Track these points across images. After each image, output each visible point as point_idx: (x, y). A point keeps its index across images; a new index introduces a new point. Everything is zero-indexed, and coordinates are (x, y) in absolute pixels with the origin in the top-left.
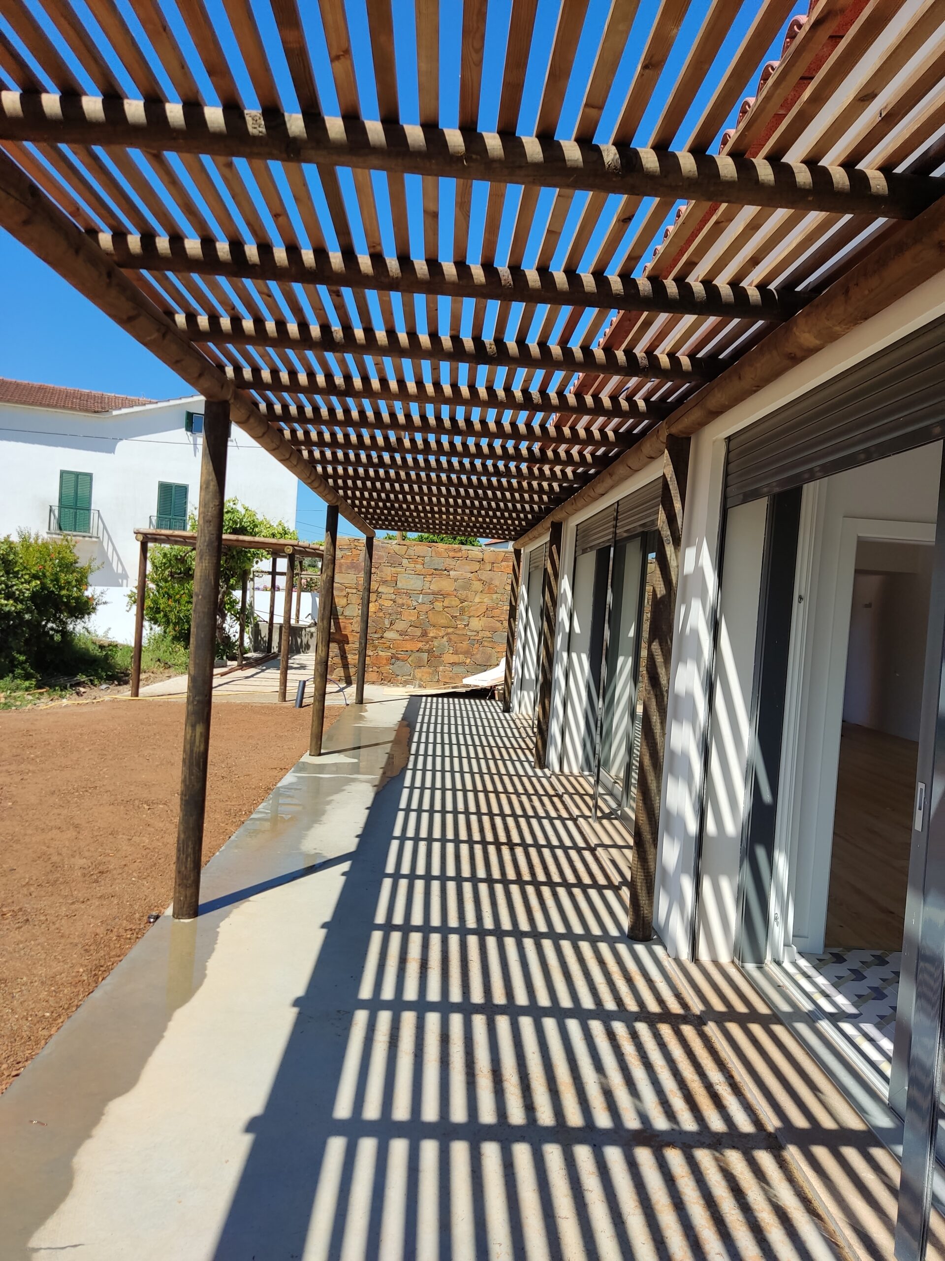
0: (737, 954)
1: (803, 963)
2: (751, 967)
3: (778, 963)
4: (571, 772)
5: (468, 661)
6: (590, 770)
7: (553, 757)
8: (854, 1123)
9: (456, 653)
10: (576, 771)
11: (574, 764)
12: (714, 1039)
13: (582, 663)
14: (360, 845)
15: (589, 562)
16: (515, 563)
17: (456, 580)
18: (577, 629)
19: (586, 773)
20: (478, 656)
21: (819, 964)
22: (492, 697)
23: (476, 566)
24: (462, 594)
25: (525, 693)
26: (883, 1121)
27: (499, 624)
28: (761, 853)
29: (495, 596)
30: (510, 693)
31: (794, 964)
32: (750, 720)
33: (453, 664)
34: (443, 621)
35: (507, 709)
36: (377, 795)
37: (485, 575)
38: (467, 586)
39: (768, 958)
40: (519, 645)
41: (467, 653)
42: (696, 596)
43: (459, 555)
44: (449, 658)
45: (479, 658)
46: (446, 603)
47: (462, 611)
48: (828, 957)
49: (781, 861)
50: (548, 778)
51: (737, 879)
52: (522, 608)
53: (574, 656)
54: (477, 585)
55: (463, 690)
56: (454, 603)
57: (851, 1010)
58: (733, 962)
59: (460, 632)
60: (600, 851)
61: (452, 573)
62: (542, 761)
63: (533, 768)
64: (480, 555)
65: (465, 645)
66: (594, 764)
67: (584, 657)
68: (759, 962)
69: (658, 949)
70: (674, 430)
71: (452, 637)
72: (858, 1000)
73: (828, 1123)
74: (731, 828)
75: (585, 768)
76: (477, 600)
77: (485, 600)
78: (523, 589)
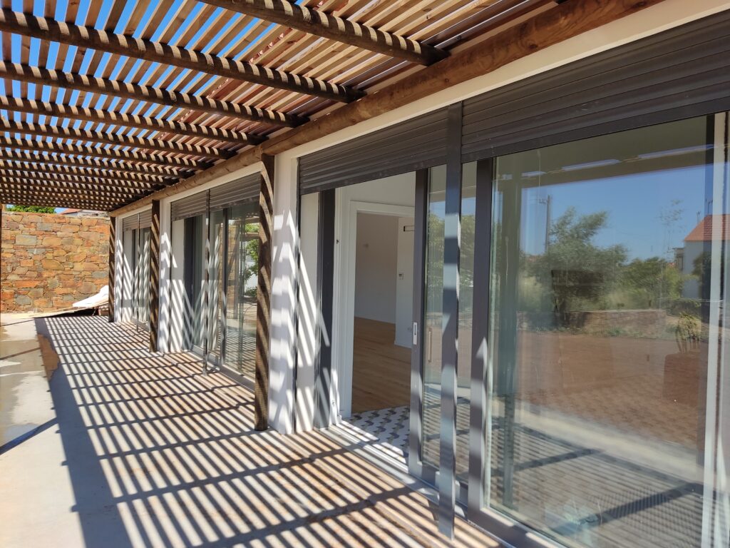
0: (315, 424)
1: (345, 423)
2: (323, 430)
3: (334, 425)
4: (176, 351)
5: (75, 291)
6: (188, 348)
7: (162, 343)
8: (399, 486)
9: (65, 286)
10: (179, 350)
11: (178, 345)
12: (321, 466)
13: (179, 286)
14: (57, 413)
15: (180, 226)
16: (112, 226)
17: (62, 238)
18: (175, 265)
19: (186, 350)
20: (82, 288)
21: (352, 421)
22: (97, 314)
23: (77, 228)
24: (68, 247)
25: (125, 309)
26: (410, 481)
27: (96, 266)
28: (325, 371)
29: (92, 248)
30: (113, 310)
31: (341, 424)
32: (317, 305)
33: (63, 295)
34: (53, 266)
35: (112, 320)
36: (50, 382)
37: (83, 234)
38: (71, 241)
39: (330, 423)
40: (118, 278)
41: (73, 286)
42: (286, 241)
43: (63, 221)
44: (60, 290)
45: (83, 289)
46: (55, 254)
47: (68, 258)
48: (353, 418)
49: (334, 374)
50: (163, 357)
51: (313, 387)
52: (118, 254)
53: (174, 281)
54: (78, 241)
55: (73, 311)
56: (61, 254)
57: (375, 438)
58: (313, 430)
59: (68, 273)
60: (216, 391)
61: (58, 233)
62: (154, 347)
63: (149, 352)
64: (79, 221)
65: (71, 281)
66: (190, 345)
67: (181, 282)
68: (326, 426)
69: (273, 432)
70: (267, 151)
71: (62, 276)
72: (375, 433)
73: (388, 489)
74: (310, 362)
75: (185, 347)
76: (79, 251)
77: (85, 251)
78: (119, 243)
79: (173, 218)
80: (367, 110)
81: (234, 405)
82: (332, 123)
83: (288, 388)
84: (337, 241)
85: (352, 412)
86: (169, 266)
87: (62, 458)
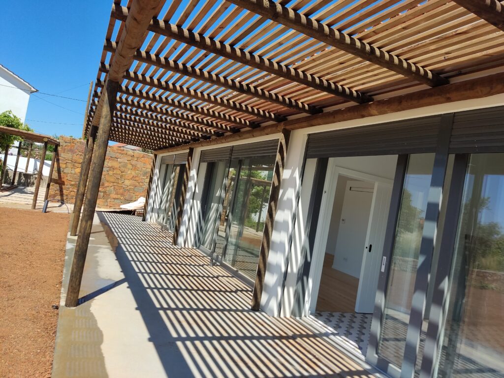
0: (293, 313)
1: (311, 316)
2: (298, 318)
3: (305, 316)
4: (188, 247)
5: (122, 198)
6: (196, 247)
7: (181, 240)
8: (360, 369)
9: (117, 194)
10: (190, 247)
11: (190, 244)
12: (301, 344)
13: (198, 205)
14: (125, 275)
15: (204, 166)
16: (154, 160)
17: (120, 163)
18: (197, 191)
19: (195, 248)
20: (127, 196)
21: (316, 316)
22: (134, 214)
23: (130, 158)
24: (122, 169)
25: (153, 214)
26: (367, 367)
27: (138, 184)
28: (305, 278)
29: (137, 172)
30: (146, 213)
31: (309, 317)
32: (305, 232)
33: (115, 199)
34: (112, 180)
35: (144, 220)
36: (116, 254)
37: (134, 162)
38: (125, 166)
39: (303, 315)
40: (152, 193)
41: (122, 194)
43: (122, 152)
44: (113, 195)
45: (127, 197)
46: (114, 172)
47: (122, 176)
48: (317, 314)
49: (310, 281)
50: (181, 249)
51: (295, 288)
52: (155, 178)
53: (195, 201)
54: (130, 166)
55: (119, 210)
56: (118, 173)
57: (335, 332)
58: (291, 317)
59: (120, 185)
60: (220, 278)
61: (118, 159)
62: (175, 242)
63: (172, 245)
64: (133, 154)
65: (121, 191)
66: (198, 245)
67: (199, 202)
68: (300, 316)
69: (263, 313)
71: (116, 187)
72: (335, 328)
73: (353, 369)
74: (295, 270)
75: (194, 245)
76: (129, 172)
77: (133, 173)
78: (157, 171)
79: (201, 160)
80: (376, 110)
81: (234, 290)
82: (346, 115)
83: (279, 285)
84: (325, 192)
85: (316, 310)
86: (193, 191)
87: (136, 306)
